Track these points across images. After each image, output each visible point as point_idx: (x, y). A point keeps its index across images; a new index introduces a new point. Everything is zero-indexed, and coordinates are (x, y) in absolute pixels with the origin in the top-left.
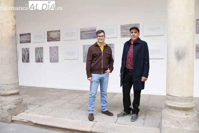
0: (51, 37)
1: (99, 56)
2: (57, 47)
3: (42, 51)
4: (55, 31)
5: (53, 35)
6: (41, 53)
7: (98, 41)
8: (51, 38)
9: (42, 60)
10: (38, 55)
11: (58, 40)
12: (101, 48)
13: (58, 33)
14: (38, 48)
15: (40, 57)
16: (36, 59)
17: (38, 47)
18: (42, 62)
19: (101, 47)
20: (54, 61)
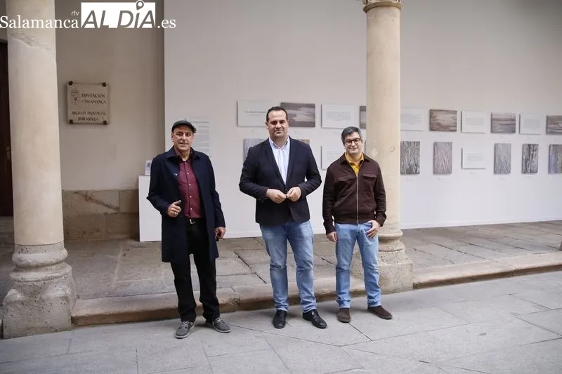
0: (439, 122)
1: (350, 186)
2: (450, 144)
3: (418, 150)
4: (447, 112)
5: (443, 119)
6: (416, 155)
7: (348, 152)
8: (439, 124)
9: (416, 170)
10: (408, 159)
11: (452, 131)
12: (354, 167)
13: (453, 115)
14: (409, 143)
15: (412, 162)
16: (402, 167)
17: (409, 141)
18: (417, 173)
19: (353, 164)
20: (443, 170)
